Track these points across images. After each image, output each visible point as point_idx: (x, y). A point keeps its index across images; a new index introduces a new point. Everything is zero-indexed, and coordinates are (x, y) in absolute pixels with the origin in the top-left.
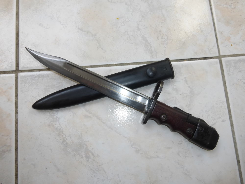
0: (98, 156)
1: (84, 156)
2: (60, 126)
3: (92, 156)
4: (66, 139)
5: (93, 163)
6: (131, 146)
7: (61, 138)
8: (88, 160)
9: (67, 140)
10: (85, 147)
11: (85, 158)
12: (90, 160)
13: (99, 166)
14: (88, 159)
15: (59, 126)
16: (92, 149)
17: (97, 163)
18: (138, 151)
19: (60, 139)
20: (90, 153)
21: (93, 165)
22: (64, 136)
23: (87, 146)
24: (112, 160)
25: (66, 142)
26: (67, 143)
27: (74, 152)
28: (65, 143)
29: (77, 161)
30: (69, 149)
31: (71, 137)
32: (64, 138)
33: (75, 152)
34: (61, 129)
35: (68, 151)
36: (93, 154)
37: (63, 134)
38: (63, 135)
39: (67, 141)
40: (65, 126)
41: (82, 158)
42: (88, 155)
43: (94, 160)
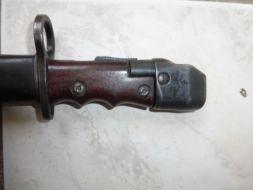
0: (157, 170)
1: (131, 169)
2: (87, 112)
3: (145, 171)
4: (97, 138)
5: (146, 181)
6: (216, 154)
7: (88, 134)
8: (138, 177)
9: (99, 138)
10: (133, 153)
11: (132, 173)
12: (141, 177)
13: (158, 187)
14: (137, 175)
15: (85, 111)
16: (147, 157)
17: (155, 182)
18: (226, 165)
19: (87, 137)
20: (142, 165)
21: (147, 186)
22: (95, 131)
23: (138, 152)
24: (181, 178)
25: (98, 143)
26: (99, 145)
27: (112, 161)
28: (96, 144)
29: (118, 177)
30: (104, 156)
31: (107, 135)
32: (95, 134)
33: (114, 162)
34: (89, 117)
35: (102, 158)
36: (147, 167)
37: (92, 128)
38: (92, 130)
39: (100, 141)
40: (97, 112)
41: (128, 172)
42: (138, 167)
43: (149, 178)
